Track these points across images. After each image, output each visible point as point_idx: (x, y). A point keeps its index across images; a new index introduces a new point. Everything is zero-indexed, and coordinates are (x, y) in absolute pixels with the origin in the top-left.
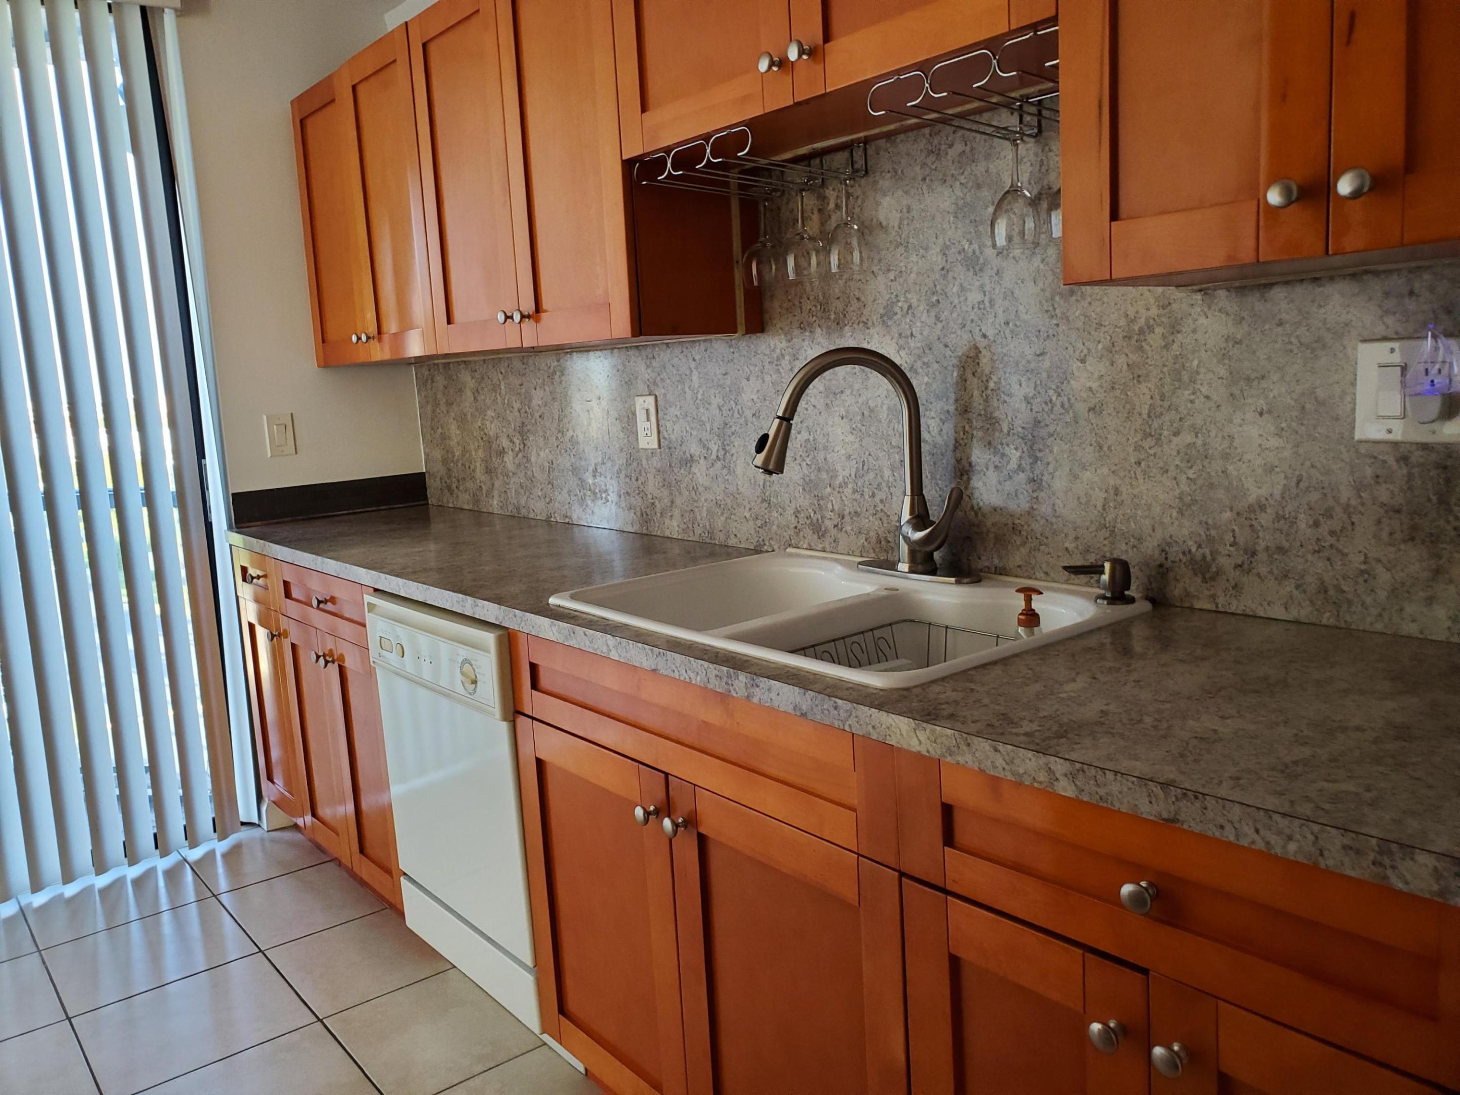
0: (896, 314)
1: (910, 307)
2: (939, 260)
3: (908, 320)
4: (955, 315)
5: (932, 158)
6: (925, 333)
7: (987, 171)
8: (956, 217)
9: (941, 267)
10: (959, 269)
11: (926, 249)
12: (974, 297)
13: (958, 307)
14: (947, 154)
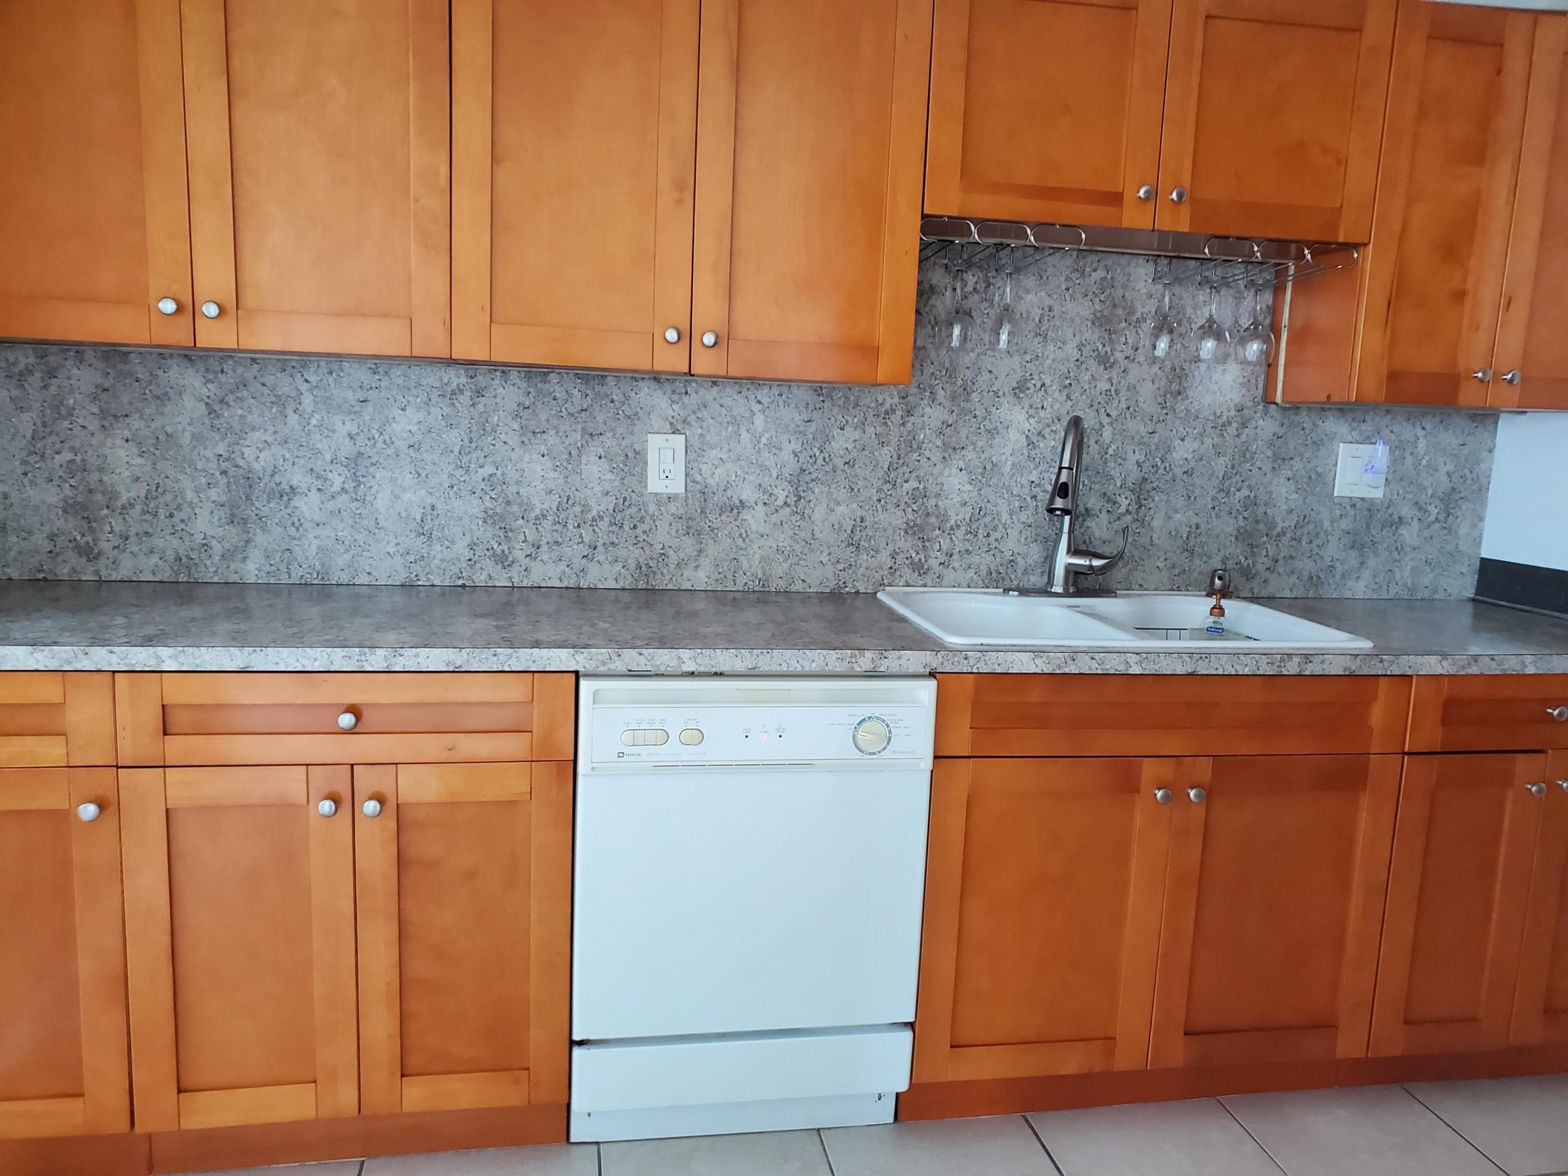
0: (1028, 389)
1: (1043, 385)
2: (1075, 354)
3: (1040, 395)
4: (1084, 397)
5: (1076, 275)
6: (1056, 408)
7: (1123, 297)
8: (1093, 323)
9: (1076, 358)
10: (1092, 364)
11: (1064, 343)
12: (1103, 386)
13: (1088, 391)
14: (1090, 275)
